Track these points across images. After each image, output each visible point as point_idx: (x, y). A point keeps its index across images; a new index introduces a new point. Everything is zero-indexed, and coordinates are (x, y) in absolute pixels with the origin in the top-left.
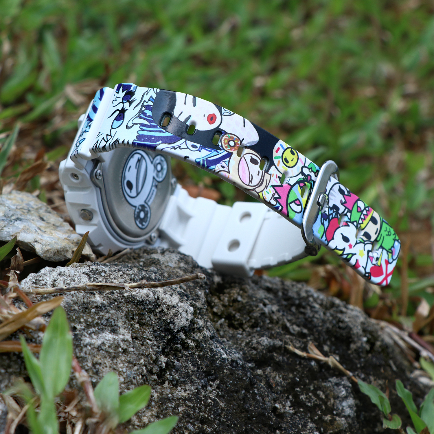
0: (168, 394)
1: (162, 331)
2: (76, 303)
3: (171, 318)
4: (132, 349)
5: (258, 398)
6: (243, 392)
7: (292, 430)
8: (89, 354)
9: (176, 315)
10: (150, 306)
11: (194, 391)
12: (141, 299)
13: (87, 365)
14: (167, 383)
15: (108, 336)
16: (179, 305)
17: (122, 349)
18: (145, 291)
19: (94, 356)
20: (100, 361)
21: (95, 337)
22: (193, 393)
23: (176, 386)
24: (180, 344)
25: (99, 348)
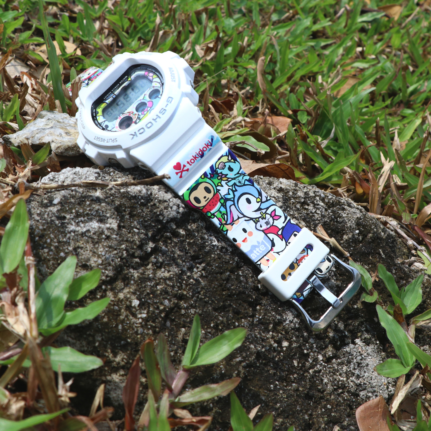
0: (149, 274)
1: (152, 221)
2: (73, 197)
3: (161, 211)
4: (114, 236)
5: (242, 278)
6: (228, 273)
7: (271, 306)
8: (73, 239)
9: (166, 208)
10: (142, 201)
11: (177, 272)
12: (134, 195)
13: (67, 248)
14: (150, 265)
15: (95, 225)
16: (171, 200)
17: (106, 236)
18: (139, 188)
19: (78, 241)
20: (82, 246)
21: (82, 225)
22: (176, 274)
23: (160, 268)
24: (170, 232)
25: (83, 234)
